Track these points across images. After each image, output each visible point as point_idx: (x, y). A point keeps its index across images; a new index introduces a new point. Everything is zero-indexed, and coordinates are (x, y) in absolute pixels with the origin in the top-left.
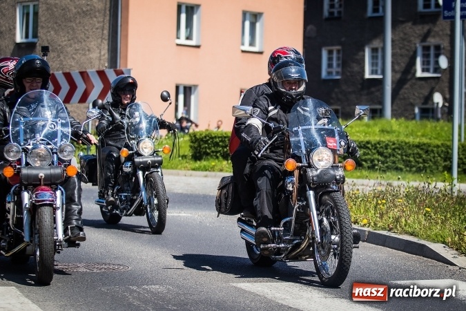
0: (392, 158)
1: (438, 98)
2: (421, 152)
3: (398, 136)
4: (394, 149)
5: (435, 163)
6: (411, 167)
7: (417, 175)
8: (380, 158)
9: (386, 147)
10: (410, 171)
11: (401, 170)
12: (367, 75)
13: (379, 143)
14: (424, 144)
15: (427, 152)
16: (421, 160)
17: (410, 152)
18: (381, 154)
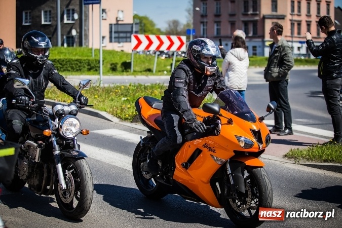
0: (66, 66)
1: (74, 33)
2: (78, 63)
3: (65, 55)
4: (66, 62)
5: (84, 67)
6: (74, 69)
7: (76, 73)
8: (61, 66)
9: (63, 61)
10: (74, 71)
11: (69, 71)
12: (43, 23)
13: (60, 59)
14: (79, 59)
15: (80, 63)
16: (78, 66)
17: (73, 63)
18: (61, 64)
